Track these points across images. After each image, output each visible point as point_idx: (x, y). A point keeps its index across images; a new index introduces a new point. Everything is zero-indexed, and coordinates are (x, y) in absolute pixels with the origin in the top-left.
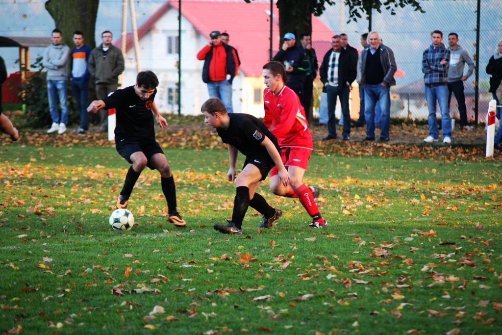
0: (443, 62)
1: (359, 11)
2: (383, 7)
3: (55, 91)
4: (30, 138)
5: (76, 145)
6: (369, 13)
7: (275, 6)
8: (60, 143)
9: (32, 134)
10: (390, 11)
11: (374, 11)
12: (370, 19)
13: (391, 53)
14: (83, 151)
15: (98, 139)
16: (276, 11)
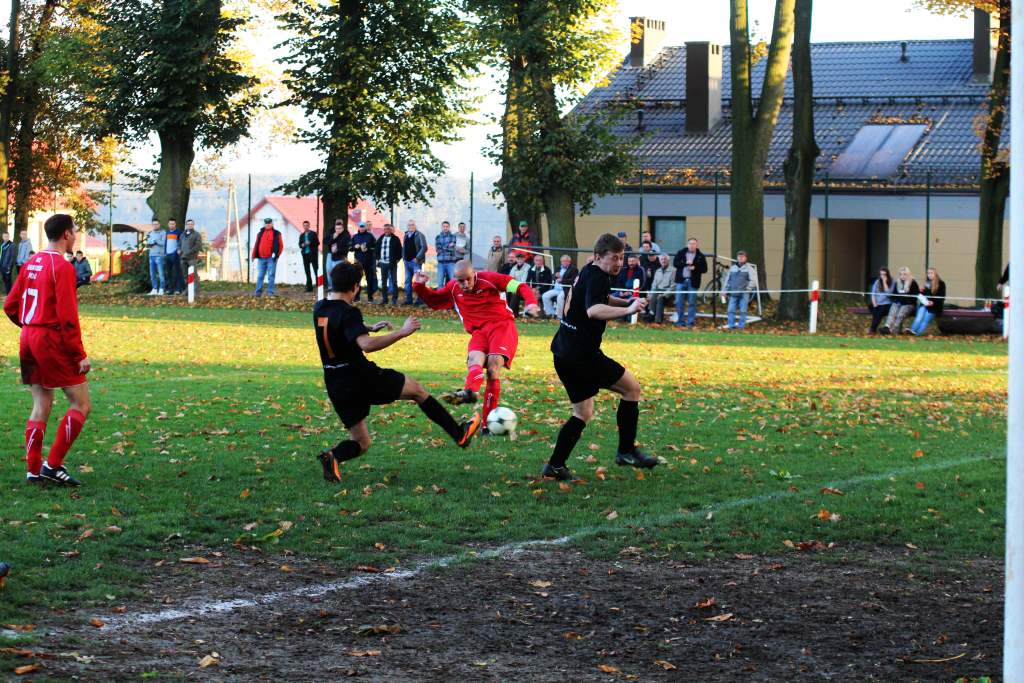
0: (452, 244)
1: (383, 206)
2: (401, 203)
3: (155, 265)
4: (131, 301)
5: (163, 306)
6: (391, 206)
7: (320, 201)
8: (152, 304)
9: (132, 297)
10: (406, 206)
11: (395, 206)
12: (392, 211)
13: (423, 237)
14: (166, 310)
15: (181, 301)
16: (321, 205)
